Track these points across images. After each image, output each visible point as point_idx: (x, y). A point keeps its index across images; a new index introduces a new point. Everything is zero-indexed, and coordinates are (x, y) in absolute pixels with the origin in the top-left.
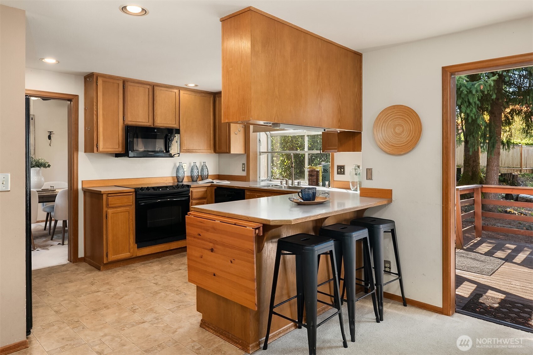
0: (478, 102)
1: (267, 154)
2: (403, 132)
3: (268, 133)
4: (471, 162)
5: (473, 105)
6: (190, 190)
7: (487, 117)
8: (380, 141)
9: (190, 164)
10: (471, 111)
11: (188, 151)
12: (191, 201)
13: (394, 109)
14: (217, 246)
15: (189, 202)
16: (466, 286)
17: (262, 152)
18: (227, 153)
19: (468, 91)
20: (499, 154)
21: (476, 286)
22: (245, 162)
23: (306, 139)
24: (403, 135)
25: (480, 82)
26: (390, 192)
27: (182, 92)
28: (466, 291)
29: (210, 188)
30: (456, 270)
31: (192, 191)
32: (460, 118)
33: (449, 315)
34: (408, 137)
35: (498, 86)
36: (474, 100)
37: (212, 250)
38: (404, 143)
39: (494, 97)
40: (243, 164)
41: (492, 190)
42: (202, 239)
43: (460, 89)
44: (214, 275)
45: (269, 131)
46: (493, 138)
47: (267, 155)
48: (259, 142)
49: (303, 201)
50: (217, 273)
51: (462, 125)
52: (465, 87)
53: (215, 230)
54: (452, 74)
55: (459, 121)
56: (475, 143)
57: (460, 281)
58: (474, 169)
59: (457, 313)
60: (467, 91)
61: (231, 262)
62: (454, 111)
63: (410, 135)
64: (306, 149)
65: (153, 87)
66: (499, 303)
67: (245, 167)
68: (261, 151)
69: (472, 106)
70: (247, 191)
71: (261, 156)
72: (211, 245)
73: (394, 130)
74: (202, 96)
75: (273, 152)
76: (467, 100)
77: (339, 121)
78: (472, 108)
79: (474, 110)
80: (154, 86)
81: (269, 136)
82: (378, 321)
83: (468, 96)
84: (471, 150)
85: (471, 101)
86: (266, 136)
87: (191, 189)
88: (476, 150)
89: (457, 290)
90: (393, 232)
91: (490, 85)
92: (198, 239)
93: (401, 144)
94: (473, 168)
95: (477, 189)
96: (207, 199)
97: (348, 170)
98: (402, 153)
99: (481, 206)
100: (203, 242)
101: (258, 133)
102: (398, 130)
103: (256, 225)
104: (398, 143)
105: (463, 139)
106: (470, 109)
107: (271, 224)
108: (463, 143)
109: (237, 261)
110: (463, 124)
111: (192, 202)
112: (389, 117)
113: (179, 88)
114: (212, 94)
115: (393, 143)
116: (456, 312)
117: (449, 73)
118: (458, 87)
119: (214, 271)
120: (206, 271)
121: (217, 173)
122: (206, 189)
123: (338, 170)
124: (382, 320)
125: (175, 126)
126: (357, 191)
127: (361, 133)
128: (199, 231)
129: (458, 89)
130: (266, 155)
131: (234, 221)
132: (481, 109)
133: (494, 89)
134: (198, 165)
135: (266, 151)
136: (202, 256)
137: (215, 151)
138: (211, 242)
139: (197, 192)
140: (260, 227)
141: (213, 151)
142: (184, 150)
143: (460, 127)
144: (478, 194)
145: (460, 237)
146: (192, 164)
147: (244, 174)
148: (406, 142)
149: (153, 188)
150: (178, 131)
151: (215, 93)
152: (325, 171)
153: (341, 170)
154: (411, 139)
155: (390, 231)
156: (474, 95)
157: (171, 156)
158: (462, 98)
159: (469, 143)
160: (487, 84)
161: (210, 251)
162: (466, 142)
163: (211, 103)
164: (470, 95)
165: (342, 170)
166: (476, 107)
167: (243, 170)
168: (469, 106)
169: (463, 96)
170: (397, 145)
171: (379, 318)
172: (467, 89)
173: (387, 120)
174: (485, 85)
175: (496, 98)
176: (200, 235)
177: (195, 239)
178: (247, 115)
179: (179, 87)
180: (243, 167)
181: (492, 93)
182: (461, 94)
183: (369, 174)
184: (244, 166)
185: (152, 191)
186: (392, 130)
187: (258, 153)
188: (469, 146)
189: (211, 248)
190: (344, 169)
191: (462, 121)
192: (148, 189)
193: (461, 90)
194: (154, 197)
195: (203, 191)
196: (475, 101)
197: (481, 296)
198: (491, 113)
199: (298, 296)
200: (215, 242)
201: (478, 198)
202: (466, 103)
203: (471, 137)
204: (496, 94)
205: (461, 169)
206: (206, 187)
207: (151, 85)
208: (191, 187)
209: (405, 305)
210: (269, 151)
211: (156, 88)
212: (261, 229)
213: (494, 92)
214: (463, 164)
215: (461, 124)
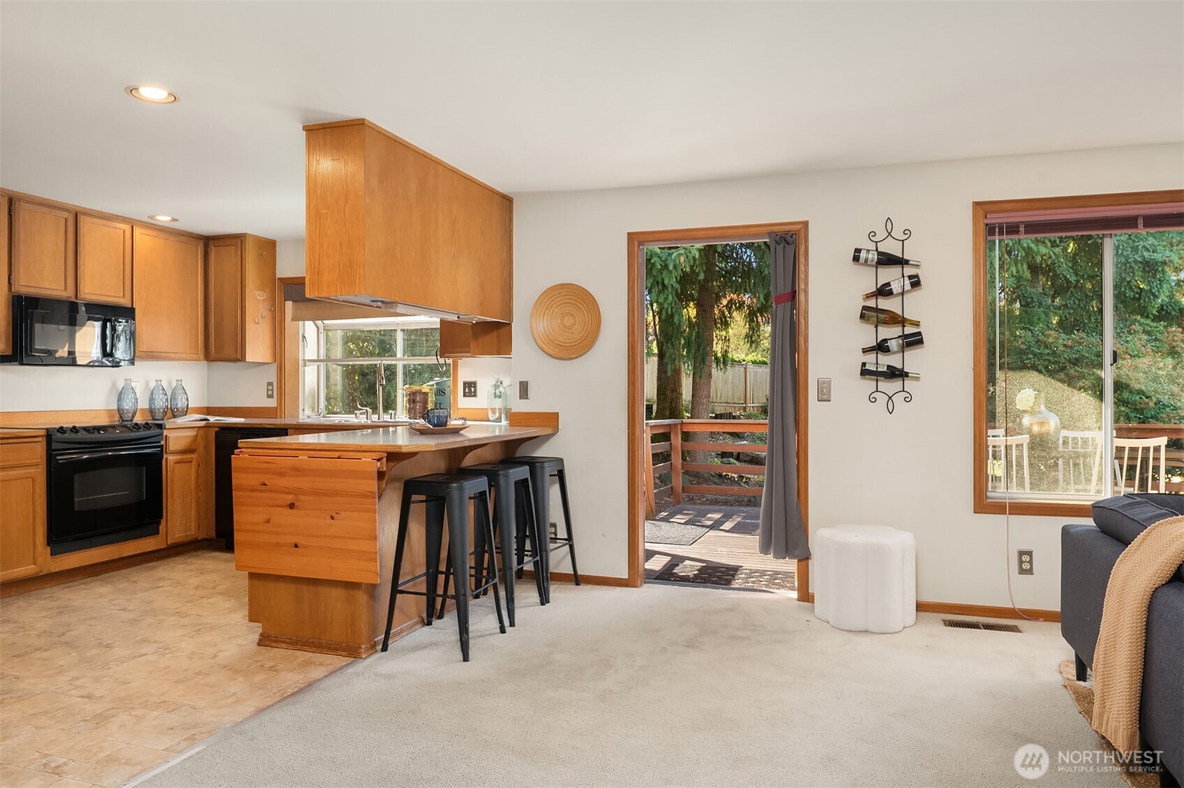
0: (677, 286)
1: (318, 363)
2: (574, 324)
3: (319, 323)
4: (668, 392)
5: (670, 291)
6: (163, 434)
7: (692, 311)
8: (541, 339)
9: (147, 383)
10: (666, 299)
11: (152, 356)
12: (164, 458)
13: (562, 288)
14: (302, 497)
15: (163, 458)
16: (658, 559)
17: (310, 361)
18: (236, 360)
19: (663, 264)
20: (710, 375)
21: (670, 558)
22: (274, 380)
23: (400, 337)
24: (574, 329)
25: (680, 251)
26: (555, 416)
27: (137, 231)
28: (656, 564)
29: (203, 429)
30: (646, 544)
31: (166, 436)
32: (651, 312)
33: (638, 587)
34: (582, 332)
35: (708, 259)
36: (671, 280)
37: (292, 506)
38: (576, 341)
39: (702, 277)
40: (270, 384)
41: (695, 426)
42: (271, 491)
43: (650, 260)
44: (296, 546)
45: (322, 320)
46: (702, 347)
47: (318, 366)
48: (303, 341)
49: (431, 427)
50: (300, 541)
51: (655, 325)
52: (659, 257)
53: (299, 472)
54: (641, 243)
55: (650, 318)
56: (675, 355)
57: (650, 554)
58: (674, 405)
59: (647, 584)
60: (661, 265)
61: (332, 518)
62: (643, 296)
63: (585, 329)
64: (399, 354)
65: (74, 216)
66: (698, 570)
67: (272, 390)
68: (306, 358)
69: (668, 291)
70: (293, 430)
71: (306, 368)
72: (290, 498)
73: (562, 321)
74: (180, 242)
75: (328, 359)
76: (660, 280)
77: (482, 304)
78: (667, 295)
79: (670, 297)
80: (76, 214)
81: (321, 330)
82: (542, 604)
83: (662, 273)
84: (669, 367)
85: (666, 282)
86: (316, 329)
87: (165, 432)
88: (677, 367)
89: (646, 564)
90: (561, 475)
91: (694, 258)
92: (260, 491)
93: (571, 343)
94: (671, 403)
95: (676, 425)
96: (197, 452)
97: (484, 388)
98: (573, 356)
99: (680, 454)
100: (273, 495)
101: (300, 322)
102: (568, 321)
103: (377, 456)
104: (567, 341)
105: (656, 351)
106: (665, 296)
107: (404, 450)
108: (656, 359)
109: (343, 514)
110: (657, 322)
111: (167, 459)
112: (554, 301)
113: (133, 223)
114: (201, 239)
115: (560, 341)
116: (645, 583)
117: (636, 242)
118: (648, 257)
119: (295, 540)
120: (278, 543)
121: (204, 404)
122: (195, 433)
123: (464, 390)
124: (549, 602)
125: (125, 302)
126: (501, 422)
127: (510, 325)
128: (263, 478)
129: (648, 260)
130: (316, 366)
131: (337, 454)
132: (683, 298)
133: (701, 264)
134: (165, 384)
135: (316, 358)
136: (270, 519)
137: (208, 357)
138: (290, 493)
139: (177, 438)
140: (382, 458)
141: (202, 357)
142: (142, 353)
143: (651, 330)
144: (676, 434)
145: (651, 501)
146: (152, 385)
147: (272, 403)
148: (579, 339)
149: (86, 429)
150: (129, 313)
151: (207, 237)
152: (440, 392)
153: (470, 390)
154: (586, 334)
155: (557, 473)
156: (670, 272)
157: (116, 365)
158: (654, 276)
159: (667, 355)
160: (689, 255)
161: (288, 507)
162: (661, 356)
163: (199, 257)
164: (665, 272)
165: (473, 389)
166: (674, 293)
167: (270, 396)
168: (663, 290)
169: (654, 273)
170: (567, 345)
171: (544, 600)
172: (661, 260)
173: (552, 307)
174: (687, 257)
175: (704, 280)
176: (265, 485)
177: (254, 494)
178: (357, 286)
179: (131, 219)
180: (268, 390)
181: (699, 270)
182: (651, 269)
183: (524, 390)
184: (270, 387)
185: (83, 436)
186: (559, 322)
187: (301, 363)
188: (666, 360)
189: (289, 502)
190: (475, 387)
191: (654, 316)
192: (74, 430)
193: (652, 261)
194: (86, 448)
195: (189, 436)
196: (671, 282)
197: (677, 565)
198: (699, 306)
199: (427, 574)
200: (298, 492)
201: (677, 440)
202: (658, 285)
203: (669, 345)
204: (704, 272)
205: (652, 405)
206: (196, 429)
207: (71, 212)
208: (165, 428)
209: (577, 584)
210: (322, 358)
211: (82, 218)
212: (385, 459)
213: (702, 268)
214: (655, 398)
215: (652, 323)
